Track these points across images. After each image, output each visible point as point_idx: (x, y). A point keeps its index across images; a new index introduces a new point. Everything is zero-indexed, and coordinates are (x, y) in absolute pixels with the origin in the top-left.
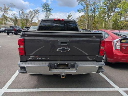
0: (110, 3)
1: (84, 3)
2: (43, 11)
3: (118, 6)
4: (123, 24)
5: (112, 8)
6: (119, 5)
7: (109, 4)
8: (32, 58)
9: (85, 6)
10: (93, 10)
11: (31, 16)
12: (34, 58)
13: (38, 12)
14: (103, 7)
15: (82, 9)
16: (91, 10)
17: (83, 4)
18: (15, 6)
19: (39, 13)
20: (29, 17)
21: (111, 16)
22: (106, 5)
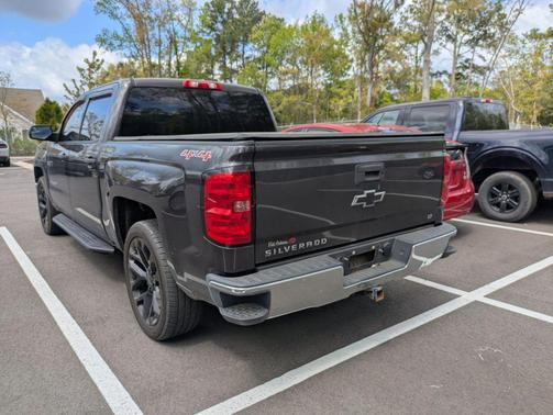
0: (224, 22)
1: (122, 10)
3: (254, 36)
4: (278, 105)
5: (234, 42)
6: (256, 33)
7: (220, 26)
8: (277, 248)
9: (130, 22)
10: (166, 42)
12: (282, 247)
14: (201, 35)
15: (116, 37)
16: (159, 43)
17: (118, 12)
21: (233, 71)
22: (213, 29)
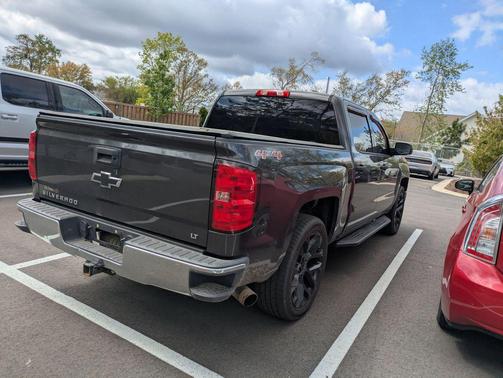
2: (426, 76)
11: (371, 94)
12: (51, 193)
13: (406, 78)
18: (323, 61)
19: (406, 83)
20: (365, 99)
